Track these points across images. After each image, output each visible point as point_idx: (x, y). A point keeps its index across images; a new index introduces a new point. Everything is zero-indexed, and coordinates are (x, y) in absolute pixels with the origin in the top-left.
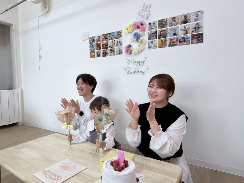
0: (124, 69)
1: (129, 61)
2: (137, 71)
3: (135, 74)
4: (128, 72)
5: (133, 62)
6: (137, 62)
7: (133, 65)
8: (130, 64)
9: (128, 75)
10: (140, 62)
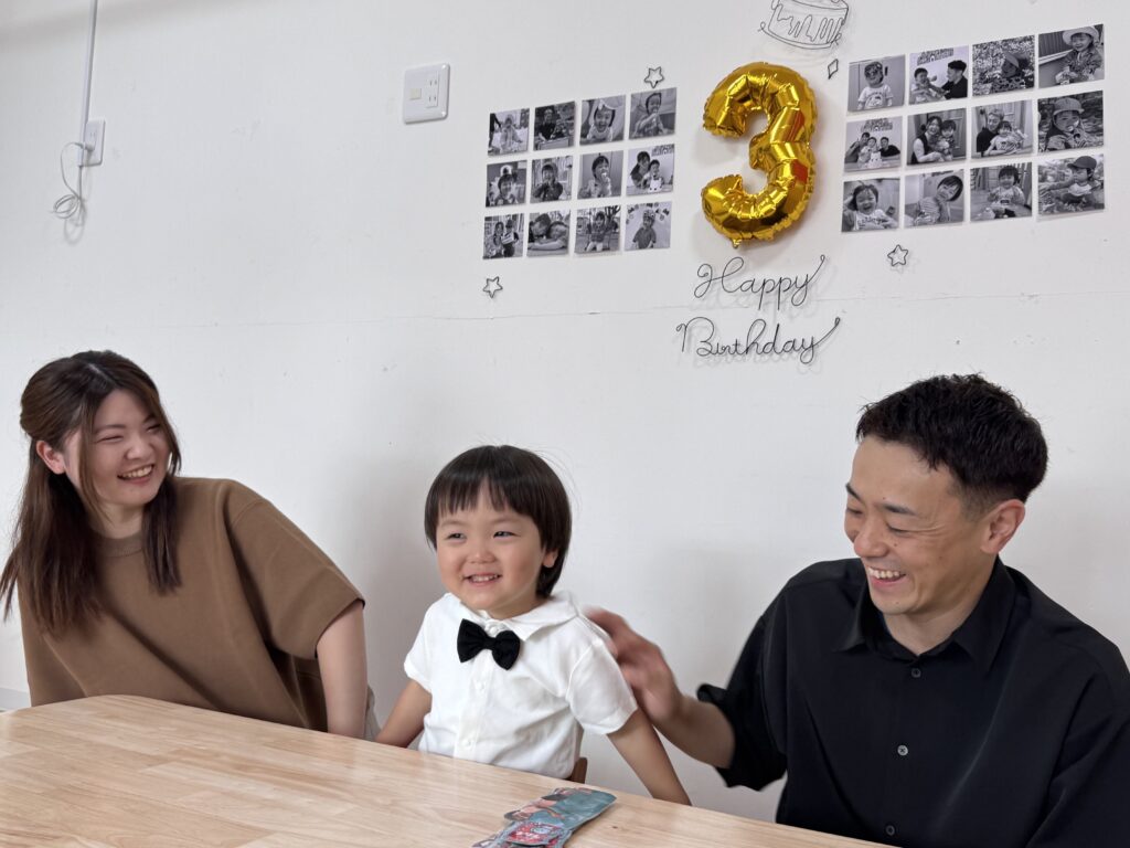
0: (678, 329)
1: (708, 278)
2: (762, 342)
3: (747, 357)
4: (705, 345)
5: (733, 283)
6: (764, 284)
7: (737, 301)
8: (718, 295)
9: (701, 361)
10: (785, 285)
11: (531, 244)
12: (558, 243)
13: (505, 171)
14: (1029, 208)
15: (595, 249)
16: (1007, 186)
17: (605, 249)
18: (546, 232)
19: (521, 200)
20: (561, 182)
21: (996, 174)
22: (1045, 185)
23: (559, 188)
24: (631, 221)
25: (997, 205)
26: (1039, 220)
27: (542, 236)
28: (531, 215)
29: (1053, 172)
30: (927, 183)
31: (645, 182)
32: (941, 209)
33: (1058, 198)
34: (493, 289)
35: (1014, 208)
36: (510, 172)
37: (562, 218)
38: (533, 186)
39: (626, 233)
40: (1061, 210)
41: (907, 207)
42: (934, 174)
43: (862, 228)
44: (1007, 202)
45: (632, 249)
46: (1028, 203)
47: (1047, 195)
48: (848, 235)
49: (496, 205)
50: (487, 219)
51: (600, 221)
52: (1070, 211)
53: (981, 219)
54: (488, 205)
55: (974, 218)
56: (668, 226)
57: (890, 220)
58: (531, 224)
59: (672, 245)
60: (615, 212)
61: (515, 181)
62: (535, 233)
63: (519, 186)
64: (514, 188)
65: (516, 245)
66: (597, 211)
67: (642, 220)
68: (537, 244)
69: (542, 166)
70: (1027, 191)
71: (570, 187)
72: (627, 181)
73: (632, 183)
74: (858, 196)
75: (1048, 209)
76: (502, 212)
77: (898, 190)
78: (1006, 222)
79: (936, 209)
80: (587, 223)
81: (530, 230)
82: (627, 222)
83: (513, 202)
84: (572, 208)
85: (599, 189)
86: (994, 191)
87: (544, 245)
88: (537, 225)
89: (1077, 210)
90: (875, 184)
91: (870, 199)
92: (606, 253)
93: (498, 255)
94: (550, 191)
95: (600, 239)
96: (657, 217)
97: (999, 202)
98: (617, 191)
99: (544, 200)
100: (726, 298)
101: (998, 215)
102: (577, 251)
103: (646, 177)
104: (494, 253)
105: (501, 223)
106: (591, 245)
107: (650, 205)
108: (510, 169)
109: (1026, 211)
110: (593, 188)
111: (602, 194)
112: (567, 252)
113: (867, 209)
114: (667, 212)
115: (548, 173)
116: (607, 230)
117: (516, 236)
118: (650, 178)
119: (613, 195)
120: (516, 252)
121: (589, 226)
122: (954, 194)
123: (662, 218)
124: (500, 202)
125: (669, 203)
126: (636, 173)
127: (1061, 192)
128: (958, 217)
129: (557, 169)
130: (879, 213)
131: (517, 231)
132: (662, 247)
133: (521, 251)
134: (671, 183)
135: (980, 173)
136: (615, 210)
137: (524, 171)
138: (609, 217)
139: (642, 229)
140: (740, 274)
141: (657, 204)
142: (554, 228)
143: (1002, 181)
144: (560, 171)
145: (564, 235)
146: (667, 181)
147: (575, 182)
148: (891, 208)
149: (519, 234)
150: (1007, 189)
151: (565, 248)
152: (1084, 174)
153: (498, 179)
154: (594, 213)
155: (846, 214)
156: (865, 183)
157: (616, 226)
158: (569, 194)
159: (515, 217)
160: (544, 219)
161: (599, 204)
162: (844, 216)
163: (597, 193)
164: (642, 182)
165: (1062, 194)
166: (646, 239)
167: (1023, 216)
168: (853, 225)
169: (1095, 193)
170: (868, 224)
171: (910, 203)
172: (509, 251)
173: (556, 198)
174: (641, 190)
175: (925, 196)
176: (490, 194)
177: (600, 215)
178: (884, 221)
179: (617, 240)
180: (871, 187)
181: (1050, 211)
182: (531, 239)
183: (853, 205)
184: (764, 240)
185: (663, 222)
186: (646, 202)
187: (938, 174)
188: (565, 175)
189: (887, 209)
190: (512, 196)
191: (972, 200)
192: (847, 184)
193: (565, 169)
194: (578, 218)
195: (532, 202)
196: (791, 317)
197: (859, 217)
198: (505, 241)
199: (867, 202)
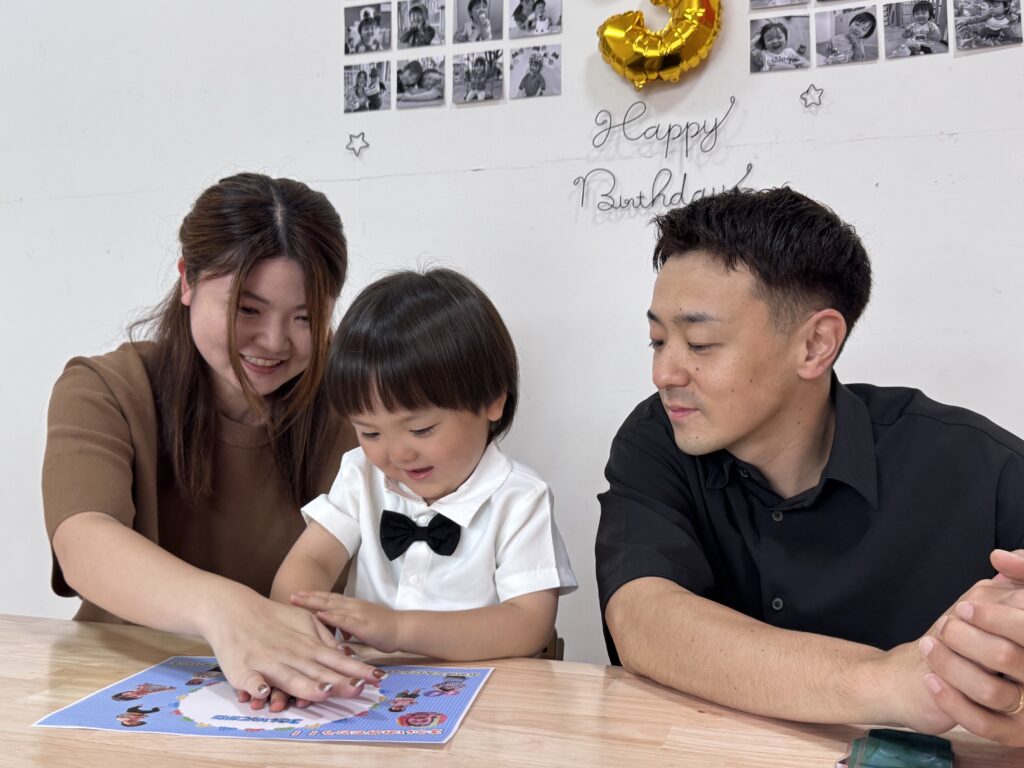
0: (576, 183)
1: (607, 125)
2: (669, 193)
3: (653, 210)
4: (605, 199)
5: (635, 130)
6: (669, 131)
7: (639, 150)
8: (617, 145)
9: (601, 216)
10: (693, 130)
11: (401, 95)
12: (432, 93)
13: (366, 14)
14: (946, 43)
15: (475, 97)
16: (922, 21)
17: (488, 98)
18: (418, 81)
19: (387, 45)
20: (433, 25)
21: (909, 10)
22: (961, 20)
23: (431, 32)
24: (515, 66)
25: (912, 41)
26: (955, 57)
27: (413, 85)
28: (399, 63)
29: (969, 6)
30: (839, 20)
31: (530, 23)
32: (854, 47)
33: (976, 33)
34: (357, 146)
35: (931, 44)
36: (372, 15)
37: (435, 65)
38: (400, 30)
39: (510, 80)
40: (980, 45)
41: (819, 45)
42: (845, 11)
43: (772, 69)
44: (923, 38)
45: (518, 98)
46: (945, 39)
47: (964, 29)
48: (758, 76)
49: (357, 51)
50: (347, 68)
51: (479, 68)
52: (989, 46)
53: (896, 57)
54: (347, 51)
55: (889, 55)
56: (558, 70)
57: (802, 60)
58: (399, 72)
59: (563, 92)
60: (497, 57)
61: (378, 24)
62: (404, 82)
63: (383, 30)
64: (377, 33)
65: (383, 96)
66: (476, 57)
67: (527, 66)
68: (407, 95)
69: (409, 8)
70: (943, 26)
71: (443, 30)
72: (509, 22)
73: (514, 24)
74: (765, 35)
75: (966, 44)
76: (365, 60)
77: (807, 27)
78: (923, 58)
79: (849, 47)
80: (466, 69)
81: (398, 79)
82: (511, 67)
83: (377, 49)
84: (447, 53)
85: (477, 32)
86: (908, 27)
87: (416, 96)
88: (407, 73)
89: (995, 45)
90: (783, 22)
91: (779, 38)
92: (488, 102)
93: (362, 108)
94: (419, 35)
95: (481, 87)
96: (546, 62)
97: (914, 39)
98: (498, 33)
99: (414, 45)
100: (627, 147)
101: (914, 52)
102: (456, 101)
103: (531, 17)
104: (357, 106)
105: (364, 72)
106: (471, 94)
107: (537, 48)
108: (372, 13)
109: (942, 47)
110: (470, 32)
111: (481, 37)
112: (443, 103)
113: (776, 48)
114: (556, 56)
115: (416, 16)
116: (488, 77)
117: (382, 86)
118: (536, 19)
119: (494, 38)
120: (383, 105)
121: (468, 73)
122: (867, 31)
123: (551, 62)
124: (362, 48)
125: (559, 46)
126: (519, 14)
127: (979, 27)
128: (872, 55)
129: (427, 11)
130: (789, 52)
131: (383, 81)
132: (553, 94)
133: (389, 103)
134: (560, 23)
135: (893, 8)
136: (497, 54)
137: (388, 14)
138: (491, 62)
139: (528, 76)
140: (642, 121)
141: (544, 47)
142: (426, 76)
143: (917, 17)
144: (430, 13)
145: (439, 84)
146: (556, 21)
147: (448, 25)
148: (802, 47)
149: (386, 84)
150: (922, 24)
151: (441, 97)
152: (1000, 8)
153: (357, 24)
154: (473, 59)
155: (754, 53)
156: (774, 22)
157: (499, 72)
158: (443, 37)
159: (380, 65)
160: (414, 66)
161: (479, 48)
162: (752, 56)
163: (475, 36)
164: (526, 23)
165: (980, 29)
166: (534, 85)
167: (939, 52)
168: (762, 65)
169: (1013, 26)
170: (778, 64)
171: (821, 41)
172: (374, 103)
173: (427, 43)
174: (526, 32)
175: (836, 34)
176: (349, 40)
177: (480, 61)
178: (795, 60)
179: (501, 87)
180: (779, 25)
181: (968, 46)
182: (401, 88)
183: (761, 44)
184: (669, 81)
185: (552, 67)
186: (532, 45)
187: (850, 10)
188: (437, 17)
189: (797, 48)
190: (375, 42)
191: (886, 38)
192: (753, 23)
193: (436, 11)
194: (454, 65)
195: (399, 47)
196: (699, 166)
197: (768, 57)
198: (370, 92)
199: (776, 40)
